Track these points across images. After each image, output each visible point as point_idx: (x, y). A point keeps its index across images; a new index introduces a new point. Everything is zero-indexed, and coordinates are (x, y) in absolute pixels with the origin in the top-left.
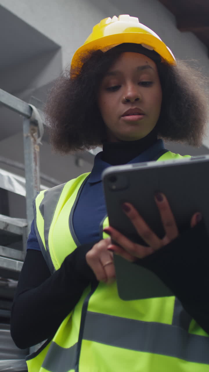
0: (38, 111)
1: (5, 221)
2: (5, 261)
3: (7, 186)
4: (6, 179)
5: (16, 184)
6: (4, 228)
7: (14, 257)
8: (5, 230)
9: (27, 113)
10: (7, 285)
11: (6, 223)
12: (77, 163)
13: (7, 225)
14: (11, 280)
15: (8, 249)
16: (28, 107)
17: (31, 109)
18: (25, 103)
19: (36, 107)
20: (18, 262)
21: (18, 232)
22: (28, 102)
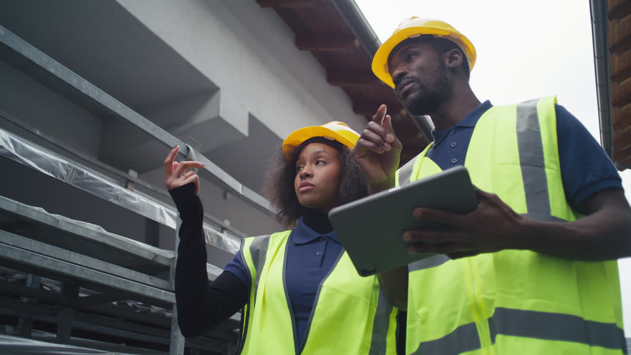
0: (195, 152)
1: (154, 252)
2: (151, 290)
3: (158, 219)
4: (158, 211)
5: (167, 216)
6: (153, 258)
7: (161, 287)
8: (154, 260)
9: (184, 153)
10: (149, 310)
11: (155, 254)
12: (225, 196)
13: (156, 256)
14: (154, 307)
15: (155, 279)
16: (186, 148)
17: (188, 149)
18: (183, 143)
19: (193, 148)
20: (163, 291)
21: (166, 263)
22: (186, 143)
